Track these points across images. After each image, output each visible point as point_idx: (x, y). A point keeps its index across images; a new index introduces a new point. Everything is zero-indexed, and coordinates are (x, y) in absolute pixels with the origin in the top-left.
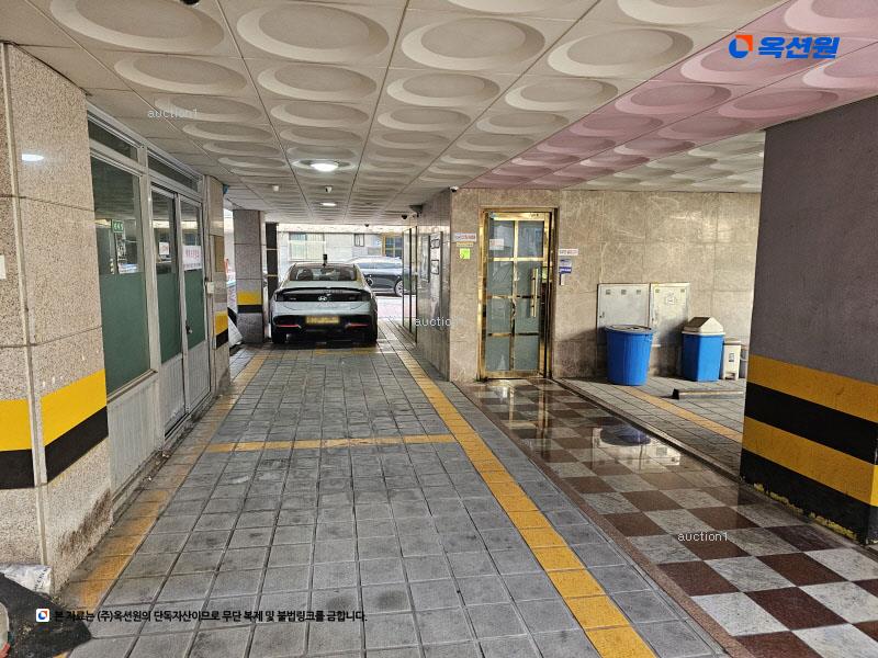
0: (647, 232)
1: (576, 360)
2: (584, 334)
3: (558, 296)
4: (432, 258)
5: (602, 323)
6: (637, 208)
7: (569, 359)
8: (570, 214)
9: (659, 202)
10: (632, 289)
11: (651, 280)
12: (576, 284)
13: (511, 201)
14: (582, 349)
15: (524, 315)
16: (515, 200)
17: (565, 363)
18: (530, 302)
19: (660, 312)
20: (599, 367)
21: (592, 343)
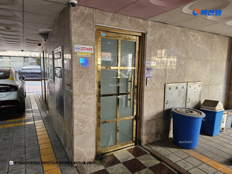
0: (187, 53)
1: (154, 131)
2: (158, 115)
3: (145, 93)
4: (55, 66)
5: (167, 107)
6: (184, 38)
7: (150, 131)
8: (152, 38)
9: (193, 36)
10: (180, 86)
11: (188, 81)
12: (154, 84)
13: (117, 24)
14: (157, 124)
15: (124, 106)
16: (120, 23)
17: (148, 134)
18: (127, 97)
19: (191, 98)
20: (164, 133)
21: (162, 120)
